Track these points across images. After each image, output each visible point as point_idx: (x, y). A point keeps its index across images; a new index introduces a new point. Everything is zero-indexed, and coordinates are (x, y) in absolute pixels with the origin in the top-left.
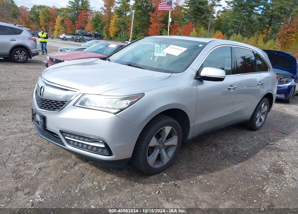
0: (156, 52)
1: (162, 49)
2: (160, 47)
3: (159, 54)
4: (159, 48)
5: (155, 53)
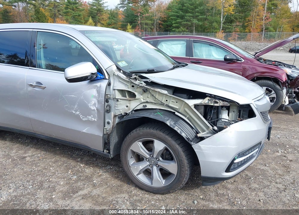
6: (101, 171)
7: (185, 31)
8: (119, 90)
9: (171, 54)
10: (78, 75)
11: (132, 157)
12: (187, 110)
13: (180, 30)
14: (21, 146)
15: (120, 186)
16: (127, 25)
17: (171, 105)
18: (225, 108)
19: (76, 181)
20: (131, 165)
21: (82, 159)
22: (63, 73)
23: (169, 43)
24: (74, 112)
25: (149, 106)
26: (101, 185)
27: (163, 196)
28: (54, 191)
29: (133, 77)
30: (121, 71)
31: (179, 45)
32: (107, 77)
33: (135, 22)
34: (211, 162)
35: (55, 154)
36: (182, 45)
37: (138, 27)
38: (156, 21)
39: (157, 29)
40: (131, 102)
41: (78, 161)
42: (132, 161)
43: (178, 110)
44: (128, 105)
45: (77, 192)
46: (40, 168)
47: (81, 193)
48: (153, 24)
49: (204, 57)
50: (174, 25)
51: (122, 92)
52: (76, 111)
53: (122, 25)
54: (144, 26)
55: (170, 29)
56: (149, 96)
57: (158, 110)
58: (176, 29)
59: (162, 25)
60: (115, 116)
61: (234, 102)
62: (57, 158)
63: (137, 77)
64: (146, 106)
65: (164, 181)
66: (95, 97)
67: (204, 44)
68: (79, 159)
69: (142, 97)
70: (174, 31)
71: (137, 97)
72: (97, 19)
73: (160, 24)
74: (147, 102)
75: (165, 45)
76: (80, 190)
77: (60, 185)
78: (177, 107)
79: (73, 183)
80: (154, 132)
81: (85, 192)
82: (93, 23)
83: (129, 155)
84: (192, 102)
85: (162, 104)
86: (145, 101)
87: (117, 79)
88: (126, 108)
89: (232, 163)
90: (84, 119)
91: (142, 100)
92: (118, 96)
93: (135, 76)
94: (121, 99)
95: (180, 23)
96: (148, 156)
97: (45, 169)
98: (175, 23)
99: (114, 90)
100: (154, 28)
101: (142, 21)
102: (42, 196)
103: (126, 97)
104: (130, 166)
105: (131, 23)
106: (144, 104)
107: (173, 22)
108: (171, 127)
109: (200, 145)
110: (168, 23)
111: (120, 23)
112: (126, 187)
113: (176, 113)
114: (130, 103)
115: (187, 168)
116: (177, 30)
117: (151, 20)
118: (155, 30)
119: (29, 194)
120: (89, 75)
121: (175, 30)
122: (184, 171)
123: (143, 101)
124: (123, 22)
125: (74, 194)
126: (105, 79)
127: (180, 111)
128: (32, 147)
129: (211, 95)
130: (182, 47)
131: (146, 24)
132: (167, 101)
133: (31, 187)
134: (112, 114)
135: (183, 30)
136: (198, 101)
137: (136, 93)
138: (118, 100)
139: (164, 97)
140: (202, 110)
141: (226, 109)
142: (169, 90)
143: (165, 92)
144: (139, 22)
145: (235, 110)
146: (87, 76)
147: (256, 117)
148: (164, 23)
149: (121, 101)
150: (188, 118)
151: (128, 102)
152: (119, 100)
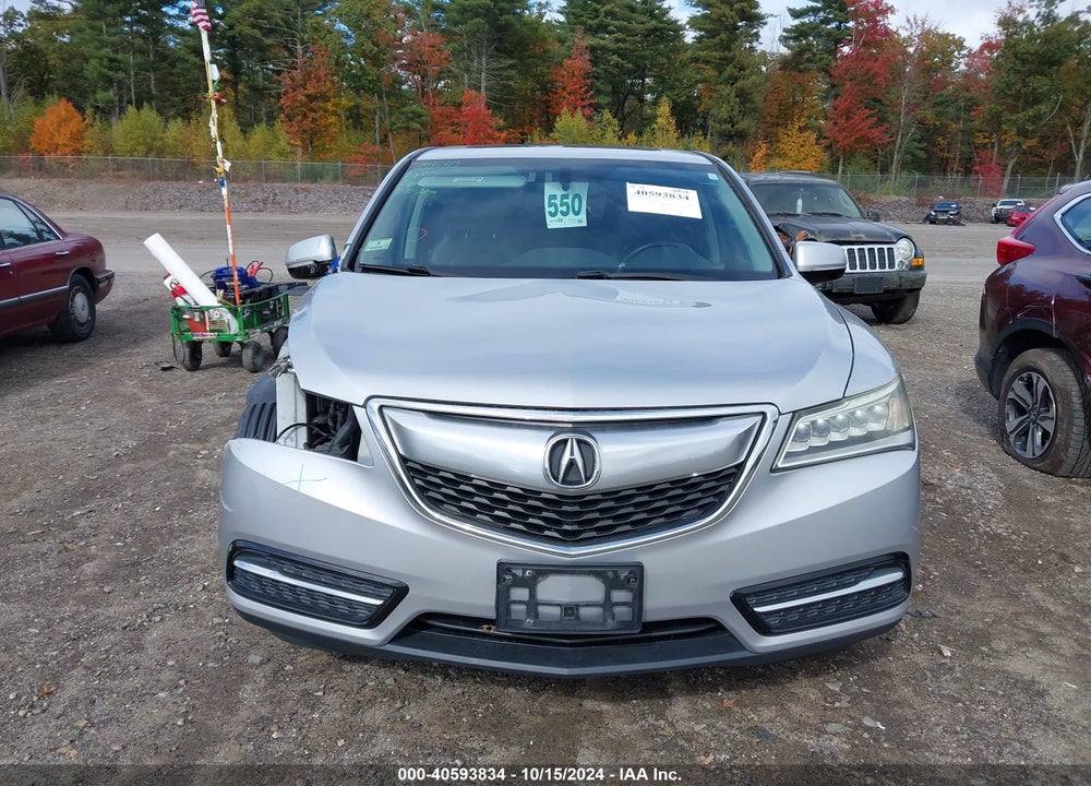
0: (550, 213)
1: (569, 201)
2: (564, 193)
3: (561, 220)
4: (559, 198)
5: (548, 218)
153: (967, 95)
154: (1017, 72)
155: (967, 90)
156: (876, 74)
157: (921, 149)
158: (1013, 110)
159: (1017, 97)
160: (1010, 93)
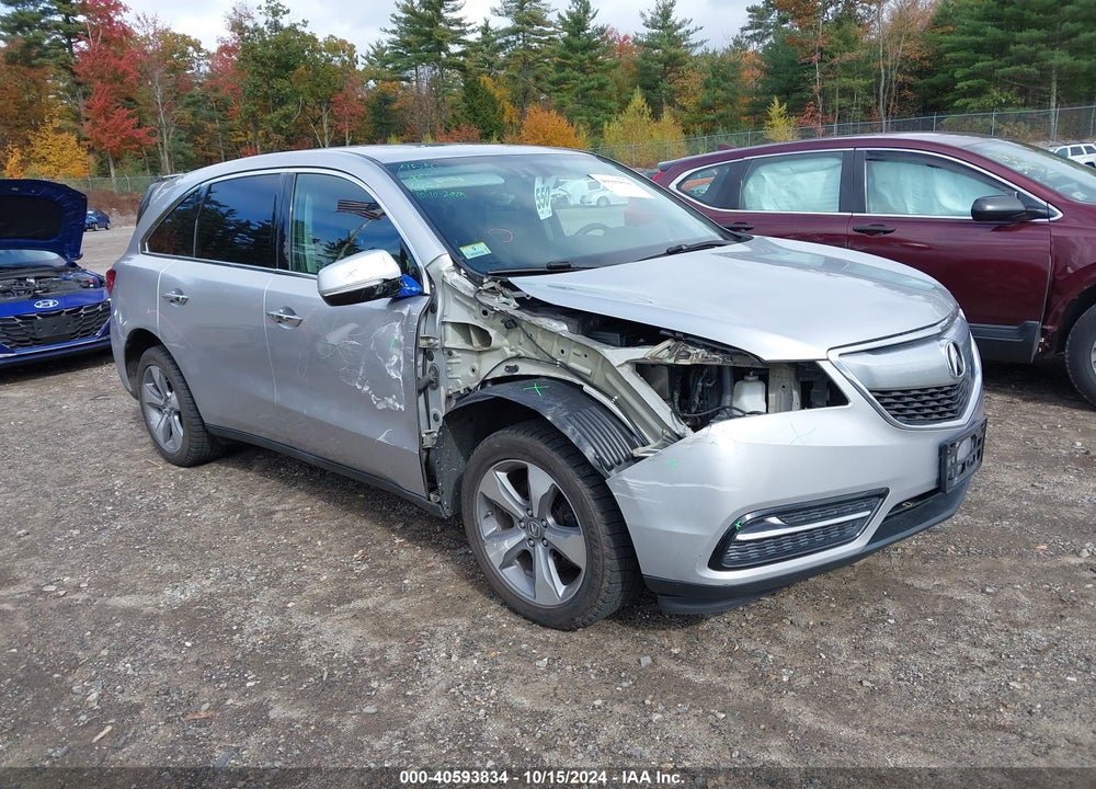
6: (438, 559)
7: (1008, 104)
8: (456, 325)
9: (791, 207)
10: (347, 286)
11: (487, 516)
12: (610, 377)
13: (986, 100)
14: (278, 484)
15: (466, 599)
16: (769, 104)
17: (572, 364)
18: (754, 375)
19: (361, 577)
20: (487, 538)
21: (406, 525)
22: (316, 276)
23: (785, 168)
24: (359, 387)
25: (525, 369)
26: (418, 591)
27: (564, 636)
28: (300, 593)
29: (486, 286)
30: (463, 271)
31: (817, 174)
32: (427, 290)
33: (800, 90)
34: (659, 530)
35: (349, 507)
36: (830, 171)
37: (812, 108)
38: (886, 75)
39: (888, 106)
40: (484, 356)
41: (393, 531)
42: (489, 527)
43: (590, 379)
44: (477, 367)
45: (349, 602)
46: (293, 540)
47: (359, 604)
48: (872, 91)
49: (910, 211)
50: (960, 85)
51: (463, 328)
52: (363, 385)
53: (753, 104)
54: (837, 101)
55: (945, 99)
56: (522, 340)
57: (544, 380)
58: (969, 100)
59: (911, 87)
60: (449, 397)
61: (741, 354)
62: (349, 518)
63: (497, 285)
64: (516, 368)
65: (561, 589)
66: (398, 344)
67: (910, 162)
68: (399, 526)
69: (506, 341)
70: (963, 109)
71: (495, 342)
72: (664, 92)
73: (901, 87)
74: (518, 357)
75: (772, 178)
76: (359, 597)
77: (319, 582)
78: (589, 371)
79: (352, 580)
80: (525, 440)
81: (369, 603)
82: (646, 108)
83: (481, 510)
84: (619, 356)
85: (552, 362)
86: (514, 354)
87: (450, 295)
88: (471, 375)
89: (728, 538)
90: (380, 407)
91: (507, 350)
92: (454, 340)
93: (492, 284)
94: (459, 350)
95: (988, 75)
96: (522, 514)
97: (306, 542)
98: (966, 77)
99: (444, 323)
100: (878, 104)
101: (828, 84)
102: (267, 602)
103: (471, 343)
104: (483, 541)
105: (786, 93)
106: (512, 364)
107: (959, 74)
108: (557, 425)
109: (626, 479)
110: (938, 79)
111: (747, 100)
112: (478, 601)
113: (587, 388)
114: (479, 362)
115: (607, 550)
116: (974, 103)
117: (866, 74)
118: (882, 113)
119: (241, 593)
120: (378, 286)
121: (968, 104)
122: (601, 558)
123: (509, 353)
124: (757, 94)
125: (339, 605)
126: (422, 294)
127: (595, 382)
128: (301, 490)
129: (674, 332)
130: (828, 177)
131: (846, 92)
132: (562, 352)
133: (254, 578)
134: (443, 391)
135: (1000, 102)
136: (640, 353)
137: (492, 333)
138: (450, 354)
139: (555, 343)
140: (664, 380)
141: (760, 379)
142: (572, 321)
143: (561, 327)
144: (817, 88)
145: (787, 384)
146: (372, 288)
147: (850, 405)
148: (920, 82)
149: (460, 355)
150: (616, 403)
151: (475, 357)
152: (454, 352)
153: (217, 95)
154: (260, 74)
155: (216, 91)
156: (125, 74)
157: (189, 148)
158: (266, 110)
159: (266, 97)
160: (259, 94)
